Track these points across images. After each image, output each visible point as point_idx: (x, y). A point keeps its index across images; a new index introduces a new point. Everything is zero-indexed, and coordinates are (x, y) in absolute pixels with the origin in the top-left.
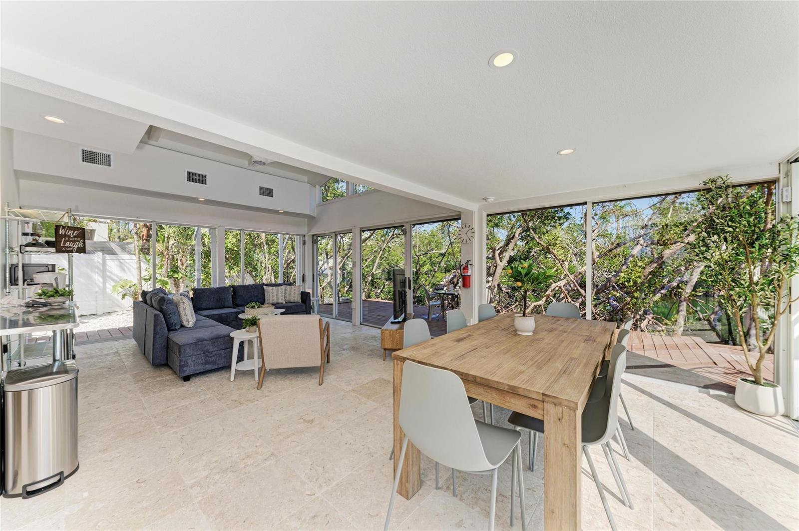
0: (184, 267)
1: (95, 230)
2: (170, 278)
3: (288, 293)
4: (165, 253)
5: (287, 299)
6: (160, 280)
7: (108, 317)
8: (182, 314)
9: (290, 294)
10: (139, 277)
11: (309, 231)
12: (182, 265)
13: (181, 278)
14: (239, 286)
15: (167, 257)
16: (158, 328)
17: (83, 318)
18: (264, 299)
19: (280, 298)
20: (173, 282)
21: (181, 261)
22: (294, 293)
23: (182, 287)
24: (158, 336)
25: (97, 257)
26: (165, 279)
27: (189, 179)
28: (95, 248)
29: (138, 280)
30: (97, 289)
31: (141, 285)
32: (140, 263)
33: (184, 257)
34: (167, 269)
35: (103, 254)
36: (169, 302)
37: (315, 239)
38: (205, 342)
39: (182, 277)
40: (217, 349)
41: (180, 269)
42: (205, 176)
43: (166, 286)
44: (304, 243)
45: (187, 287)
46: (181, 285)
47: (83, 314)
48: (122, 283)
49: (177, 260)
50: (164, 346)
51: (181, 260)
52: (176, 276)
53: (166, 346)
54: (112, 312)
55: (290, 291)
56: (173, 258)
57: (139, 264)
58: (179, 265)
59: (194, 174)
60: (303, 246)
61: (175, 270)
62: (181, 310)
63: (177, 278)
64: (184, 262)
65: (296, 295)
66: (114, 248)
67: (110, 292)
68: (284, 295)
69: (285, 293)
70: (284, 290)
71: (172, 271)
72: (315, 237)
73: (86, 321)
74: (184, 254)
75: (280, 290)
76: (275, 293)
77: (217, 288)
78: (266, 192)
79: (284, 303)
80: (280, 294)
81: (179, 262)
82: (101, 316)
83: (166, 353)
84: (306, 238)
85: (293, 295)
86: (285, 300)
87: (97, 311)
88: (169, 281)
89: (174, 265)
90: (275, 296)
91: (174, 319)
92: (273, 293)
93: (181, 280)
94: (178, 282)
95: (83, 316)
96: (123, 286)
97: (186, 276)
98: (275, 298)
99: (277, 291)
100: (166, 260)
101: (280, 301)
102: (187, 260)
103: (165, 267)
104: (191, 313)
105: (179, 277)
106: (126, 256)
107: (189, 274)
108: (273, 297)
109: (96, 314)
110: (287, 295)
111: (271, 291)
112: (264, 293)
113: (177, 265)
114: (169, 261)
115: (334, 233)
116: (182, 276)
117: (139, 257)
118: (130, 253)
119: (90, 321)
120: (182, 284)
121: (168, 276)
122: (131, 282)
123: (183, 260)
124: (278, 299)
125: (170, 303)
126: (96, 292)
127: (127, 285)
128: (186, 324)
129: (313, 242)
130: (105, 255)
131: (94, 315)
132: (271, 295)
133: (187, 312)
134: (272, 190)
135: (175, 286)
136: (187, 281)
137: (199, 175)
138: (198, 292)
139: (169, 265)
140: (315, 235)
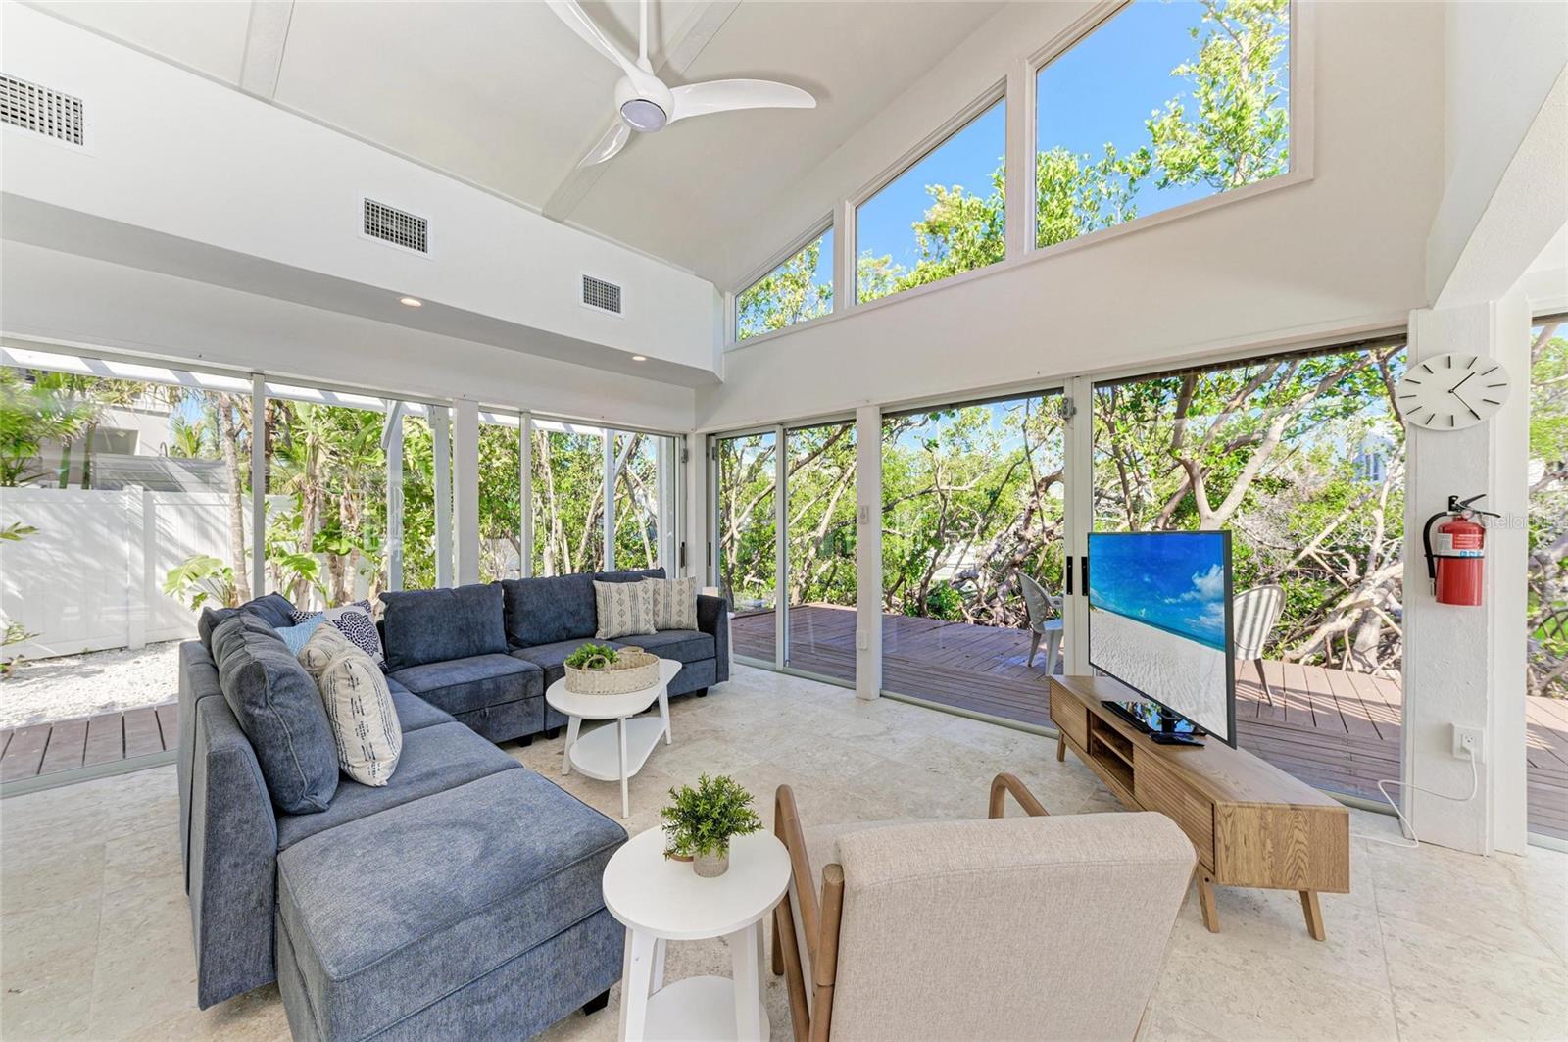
0: (355, 524)
1: (137, 432)
2: (322, 551)
3: (661, 599)
4: (307, 488)
5: (661, 620)
6: (292, 557)
7: (159, 655)
8: (347, 726)
9: (667, 606)
10: (237, 551)
11: (700, 423)
12: (351, 518)
13: (347, 553)
14: (521, 582)
15: (311, 498)
16: (229, 819)
17: (91, 658)
18: (596, 622)
19: (642, 616)
20: (329, 562)
21: (346, 509)
22: (680, 603)
23: (351, 574)
24: (226, 862)
25: (131, 498)
26: (306, 555)
27: (371, 228)
28: (126, 475)
29: (236, 558)
30: (129, 583)
31: (245, 571)
32: (241, 513)
33: (354, 497)
34: (312, 528)
35: (145, 490)
36: (284, 683)
37: (718, 445)
38: (462, 929)
39: (349, 550)
40: (521, 947)
41: (346, 528)
42: (423, 225)
43: (310, 572)
44: (685, 457)
45: (362, 573)
46: (346, 568)
47: (90, 650)
48: (194, 566)
49: (338, 505)
50: (260, 903)
51: (348, 508)
52: (334, 546)
53: (267, 903)
54: (169, 641)
55: (668, 595)
56: (328, 501)
57: (236, 515)
58: (342, 519)
59: (388, 213)
60: (682, 465)
61: (333, 531)
62: (343, 711)
63: (337, 552)
64: (355, 513)
65: (685, 608)
66: (177, 476)
67: (163, 589)
68: (651, 607)
69: (655, 602)
70: (650, 593)
71: (325, 533)
72: (714, 439)
73: (98, 667)
74: (355, 491)
75: (641, 594)
76: (628, 603)
77: (458, 590)
78: (601, 295)
79: (653, 631)
80: (642, 607)
81: (343, 511)
82: (137, 652)
83: (267, 937)
84: (692, 443)
85: (675, 608)
86: (655, 624)
87: (128, 640)
88: (316, 560)
89: (331, 519)
90: (629, 613)
91: (307, 762)
92: (621, 602)
93: (348, 557)
94: (341, 560)
95: (91, 652)
96: (196, 576)
97: (361, 546)
98: (628, 618)
99: (634, 597)
100: (310, 506)
101: (643, 627)
102: (363, 506)
103: (307, 523)
104: (384, 718)
105: (343, 550)
106: (207, 497)
107: (366, 542)
108: (622, 614)
109: (126, 647)
110: (661, 607)
111: (615, 597)
112: (595, 601)
113: (338, 519)
114: (317, 510)
115: (781, 424)
116: (351, 546)
117: (239, 499)
118: (218, 487)
119: (106, 669)
120: (351, 568)
121: (315, 548)
122: (217, 562)
123: (354, 505)
124: (636, 621)
125: (289, 689)
126: (127, 591)
127: (206, 570)
128: (361, 772)
129: (707, 455)
130: (152, 493)
131: (121, 649)
132: (616, 608)
133: (365, 719)
134: (616, 291)
135: (333, 573)
136: (362, 559)
137: (404, 219)
138: (400, 605)
139: (316, 520)
140: (714, 435)
